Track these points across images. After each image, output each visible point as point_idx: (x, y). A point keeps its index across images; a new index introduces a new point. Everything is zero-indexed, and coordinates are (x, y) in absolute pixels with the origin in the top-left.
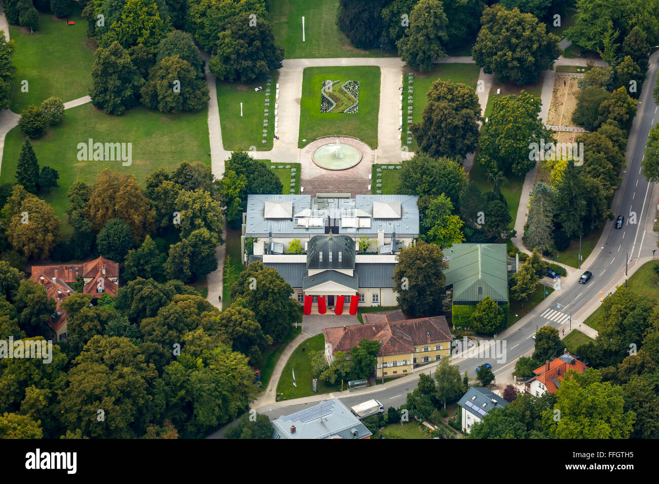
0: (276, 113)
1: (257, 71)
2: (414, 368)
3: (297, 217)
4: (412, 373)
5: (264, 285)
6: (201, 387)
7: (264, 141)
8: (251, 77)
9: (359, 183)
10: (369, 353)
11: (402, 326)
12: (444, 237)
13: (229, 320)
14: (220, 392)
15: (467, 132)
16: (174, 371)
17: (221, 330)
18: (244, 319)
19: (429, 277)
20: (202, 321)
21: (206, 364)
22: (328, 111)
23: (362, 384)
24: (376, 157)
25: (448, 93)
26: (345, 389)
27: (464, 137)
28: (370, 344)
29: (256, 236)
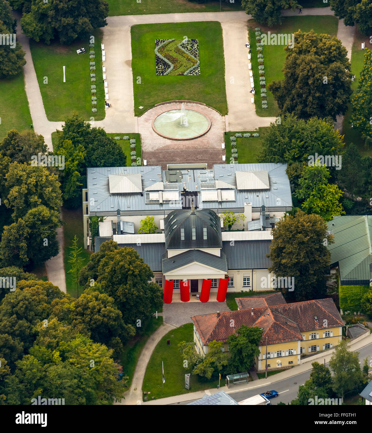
0: (104, 77)
1: (78, 29)
2: (301, 359)
3: (148, 191)
4: (299, 365)
5: (123, 266)
6: (62, 383)
7: (94, 110)
8: (72, 37)
9: (211, 154)
10: (250, 342)
11: (285, 310)
12: (321, 210)
13: (86, 308)
14: (83, 389)
15: (337, 89)
16: (29, 366)
17: (76, 319)
18: (102, 306)
19: (312, 254)
20: (54, 310)
21: (64, 358)
22: (165, 74)
23: (242, 379)
24: (227, 124)
25: (311, 46)
26: (223, 385)
27: (334, 95)
28: (251, 331)
29: (102, 215)
